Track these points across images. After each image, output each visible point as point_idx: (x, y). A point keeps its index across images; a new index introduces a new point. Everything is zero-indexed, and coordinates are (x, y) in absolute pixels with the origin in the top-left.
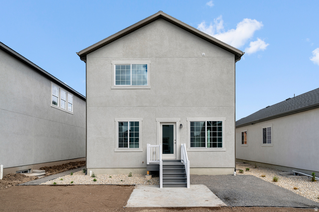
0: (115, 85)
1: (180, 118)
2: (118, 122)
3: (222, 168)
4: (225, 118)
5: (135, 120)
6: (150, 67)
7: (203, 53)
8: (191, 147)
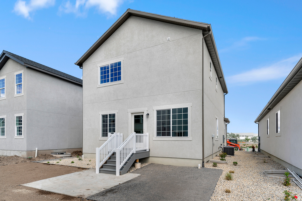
0: (99, 84)
1: (147, 108)
2: (101, 115)
3: (188, 160)
4: (191, 104)
5: (112, 112)
6: (123, 63)
7: (168, 38)
8: (157, 136)
